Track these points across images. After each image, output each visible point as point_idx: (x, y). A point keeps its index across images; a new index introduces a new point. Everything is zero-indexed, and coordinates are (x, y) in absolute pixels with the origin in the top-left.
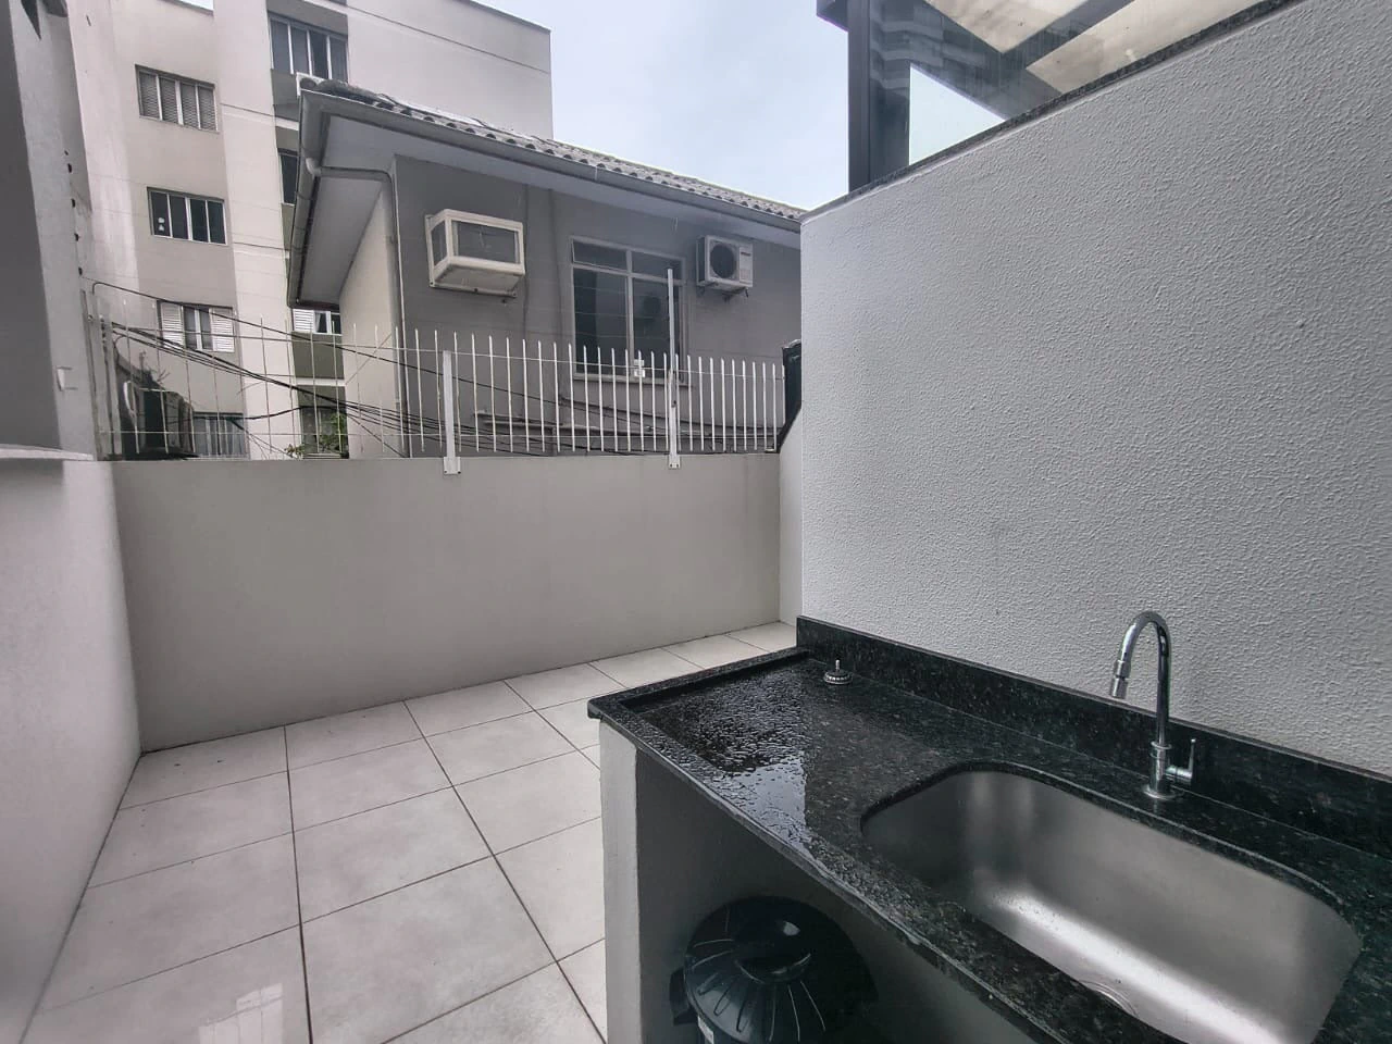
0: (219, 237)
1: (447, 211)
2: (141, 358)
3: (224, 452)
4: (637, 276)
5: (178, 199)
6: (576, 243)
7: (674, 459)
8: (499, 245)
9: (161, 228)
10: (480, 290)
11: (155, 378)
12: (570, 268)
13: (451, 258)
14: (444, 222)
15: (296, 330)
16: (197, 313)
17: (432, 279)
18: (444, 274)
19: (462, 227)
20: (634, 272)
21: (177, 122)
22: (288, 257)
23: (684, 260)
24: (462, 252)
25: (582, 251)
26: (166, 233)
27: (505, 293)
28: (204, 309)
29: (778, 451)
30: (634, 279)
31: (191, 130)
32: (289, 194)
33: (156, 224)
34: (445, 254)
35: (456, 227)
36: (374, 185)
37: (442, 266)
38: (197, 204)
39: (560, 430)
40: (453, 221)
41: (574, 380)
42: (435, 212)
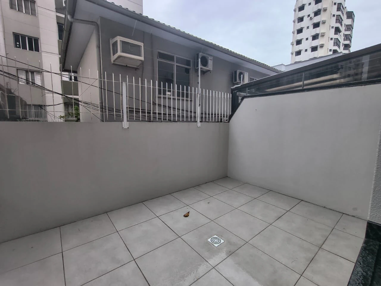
0: (37, 49)
1: (118, 37)
2: (7, 84)
3: (39, 117)
4: (178, 64)
5: (23, 37)
6: (159, 53)
7: (199, 124)
8: (136, 50)
9: (18, 46)
10: (128, 65)
11: (12, 91)
12: (157, 60)
13: (119, 53)
14: (117, 40)
15: (63, 80)
16: (30, 74)
17: (112, 61)
18: (116, 59)
19: (123, 43)
20: (177, 63)
21: (23, 12)
22: (60, 57)
23: (191, 60)
24: (123, 51)
25: (161, 56)
26: (20, 47)
27: (136, 67)
28: (33, 72)
29: (229, 122)
30: (177, 66)
31: (27, 15)
32: (60, 37)
33: (16, 45)
34: (117, 52)
35: (121, 43)
36: (92, 27)
37: (116, 56)
38: (30, 39)
39: (153, 113)
40: (120, 40)
41: (158, 97)
42: (114, 37)
